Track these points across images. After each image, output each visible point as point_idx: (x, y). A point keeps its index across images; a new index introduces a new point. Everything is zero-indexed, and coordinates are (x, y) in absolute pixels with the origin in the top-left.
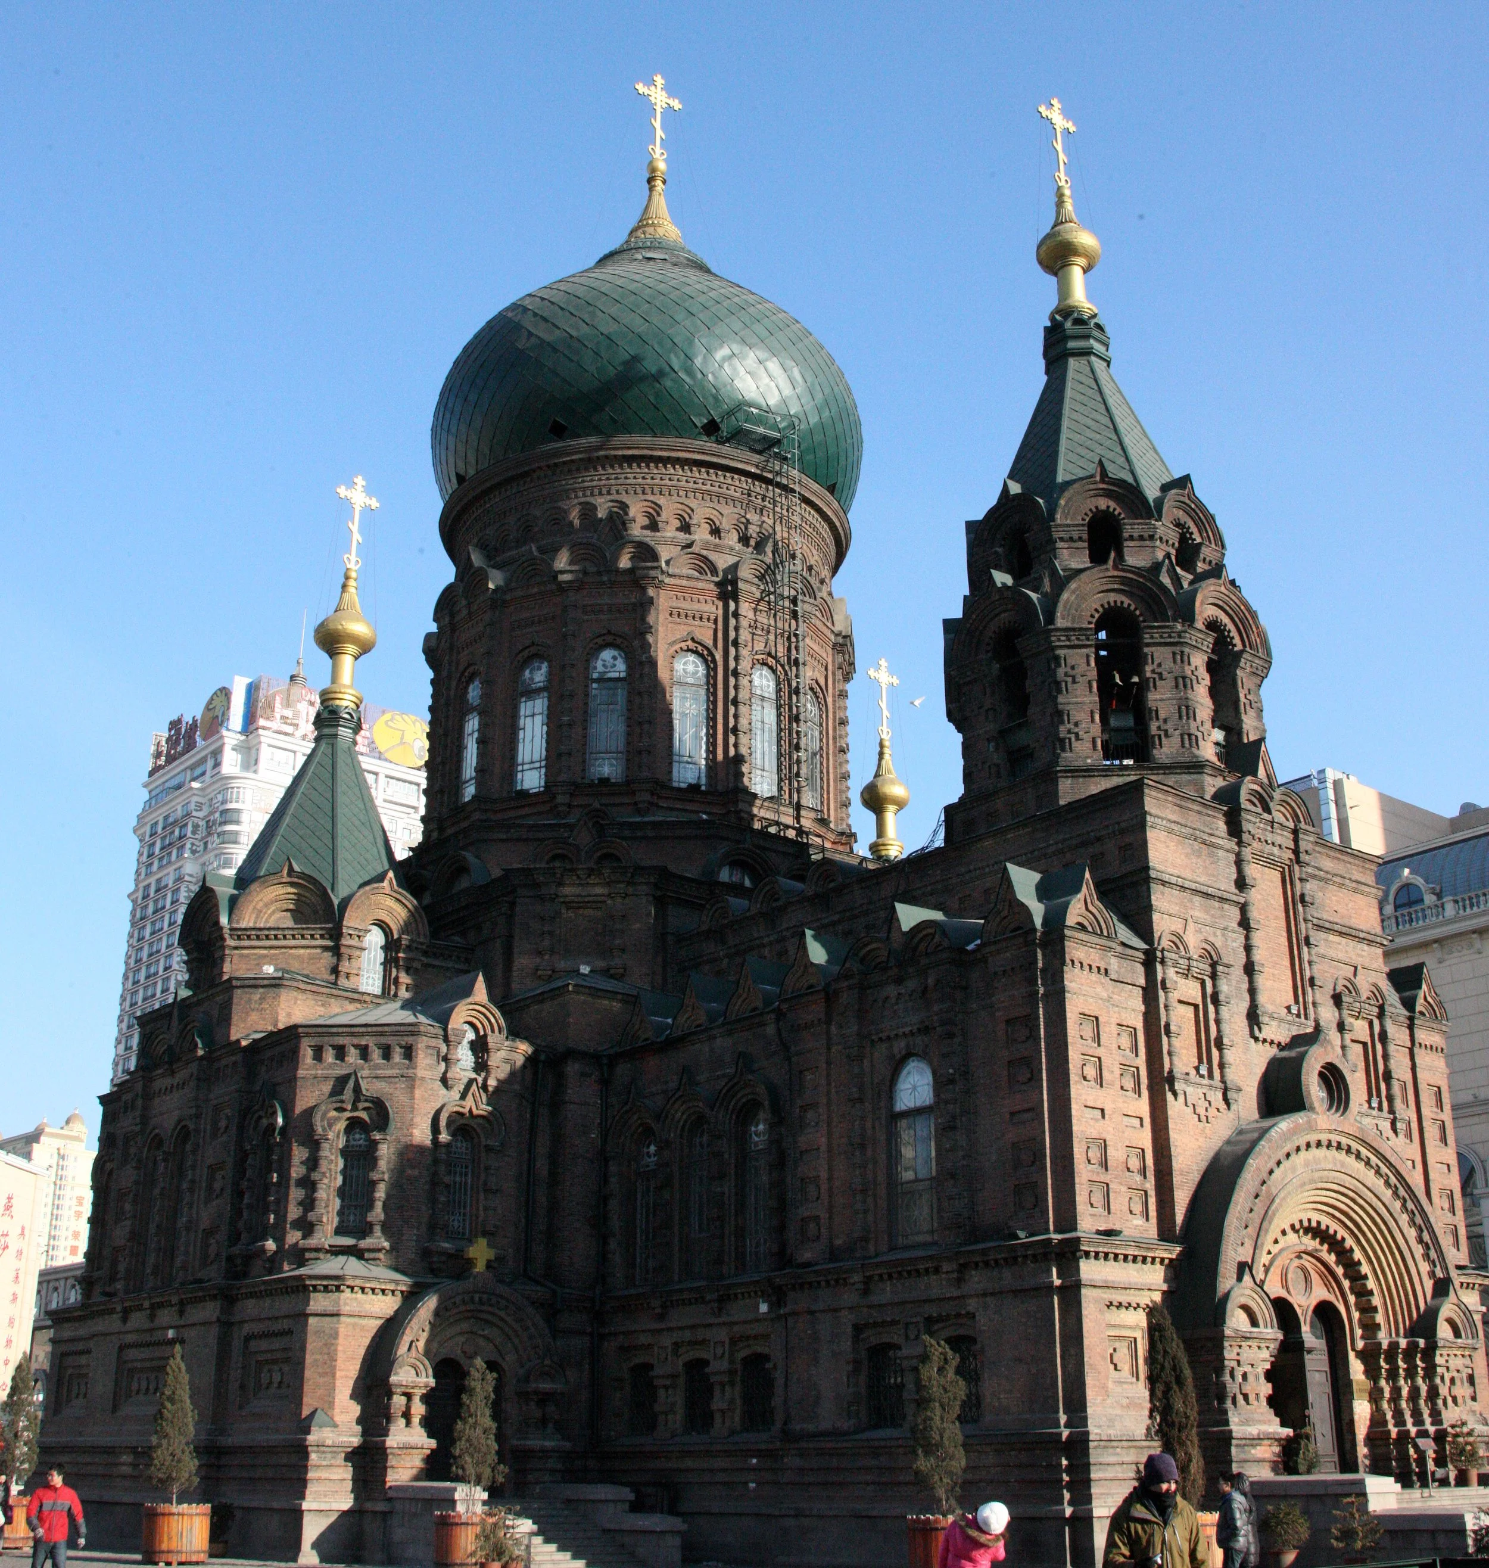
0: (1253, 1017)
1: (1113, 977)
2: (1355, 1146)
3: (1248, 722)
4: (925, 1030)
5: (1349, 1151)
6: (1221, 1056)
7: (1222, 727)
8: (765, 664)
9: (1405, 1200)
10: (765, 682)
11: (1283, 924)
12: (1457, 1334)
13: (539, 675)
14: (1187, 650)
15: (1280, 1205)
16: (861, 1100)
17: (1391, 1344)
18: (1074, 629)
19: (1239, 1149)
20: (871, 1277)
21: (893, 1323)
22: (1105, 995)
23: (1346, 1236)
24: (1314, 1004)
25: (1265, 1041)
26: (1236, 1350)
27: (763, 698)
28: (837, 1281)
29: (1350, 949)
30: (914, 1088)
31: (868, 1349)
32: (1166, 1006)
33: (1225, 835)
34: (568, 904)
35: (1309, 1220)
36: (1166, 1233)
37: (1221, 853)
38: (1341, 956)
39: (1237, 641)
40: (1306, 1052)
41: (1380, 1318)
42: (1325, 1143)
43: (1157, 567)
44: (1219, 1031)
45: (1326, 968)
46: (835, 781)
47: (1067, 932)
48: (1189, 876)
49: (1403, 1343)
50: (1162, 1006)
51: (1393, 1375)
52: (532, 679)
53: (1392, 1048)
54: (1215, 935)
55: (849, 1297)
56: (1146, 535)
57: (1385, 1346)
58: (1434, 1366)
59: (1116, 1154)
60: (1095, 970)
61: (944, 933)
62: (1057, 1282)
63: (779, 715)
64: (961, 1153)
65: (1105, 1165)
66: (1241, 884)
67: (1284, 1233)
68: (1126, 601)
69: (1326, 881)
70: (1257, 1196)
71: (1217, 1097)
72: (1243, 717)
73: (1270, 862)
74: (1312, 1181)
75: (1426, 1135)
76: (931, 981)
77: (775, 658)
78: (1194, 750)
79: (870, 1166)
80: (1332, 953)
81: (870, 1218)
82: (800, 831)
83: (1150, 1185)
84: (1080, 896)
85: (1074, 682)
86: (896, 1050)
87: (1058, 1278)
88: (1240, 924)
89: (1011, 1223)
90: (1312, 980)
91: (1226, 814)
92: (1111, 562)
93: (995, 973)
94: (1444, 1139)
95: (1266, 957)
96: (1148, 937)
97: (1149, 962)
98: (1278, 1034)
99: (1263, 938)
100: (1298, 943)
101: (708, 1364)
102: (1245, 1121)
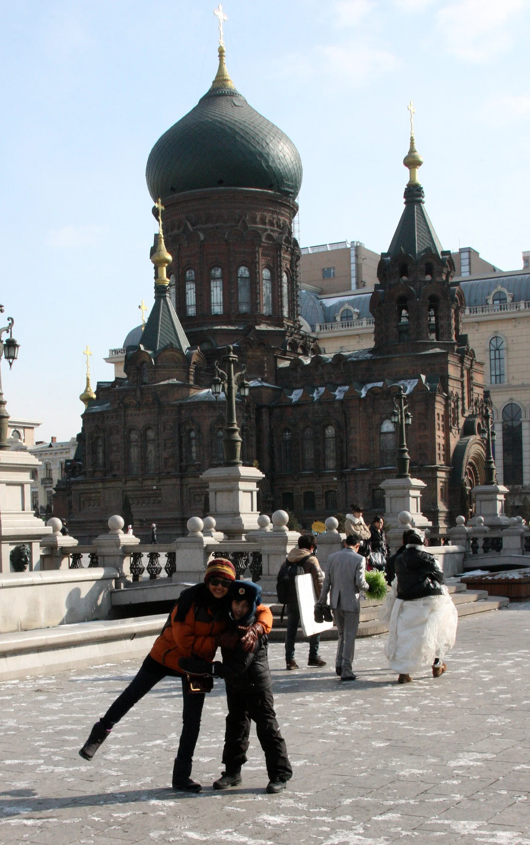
1: (441, 403)
6: (458, 422)
13: (218, 273)
16: (373, 429)
19: (462, 444)
20: (376, 473)
22: (440, 408)
25: (464, 417)
30: (387, 427)
31: (372, 490)
32: (450, 410)
33: (460, 363)
36: (448, 464)
37: (459, 368)
40: (475, 420)
44: (458, 415)
52: (215, 274)
54: (458, 391)
55: (368, 477)
59: (441, 447)
65: (439, 449)
66: (462, 376)
70: (467, 456)
71: (457, 432)
73: (466, 369)
78: (452, 338)
79: (375, 445)
81: (375, 458)
86: (382, 417)
88: (461, 387)
89: (418, 462)
91: (460, 357)
93: (416, 401)
95: (466, 395)
96: (447, 392)
97: (447, 399)
98: (467, 414)
99: (466, 390)
100: (470, 390)
101: (314, 493)
102: (461, 437)
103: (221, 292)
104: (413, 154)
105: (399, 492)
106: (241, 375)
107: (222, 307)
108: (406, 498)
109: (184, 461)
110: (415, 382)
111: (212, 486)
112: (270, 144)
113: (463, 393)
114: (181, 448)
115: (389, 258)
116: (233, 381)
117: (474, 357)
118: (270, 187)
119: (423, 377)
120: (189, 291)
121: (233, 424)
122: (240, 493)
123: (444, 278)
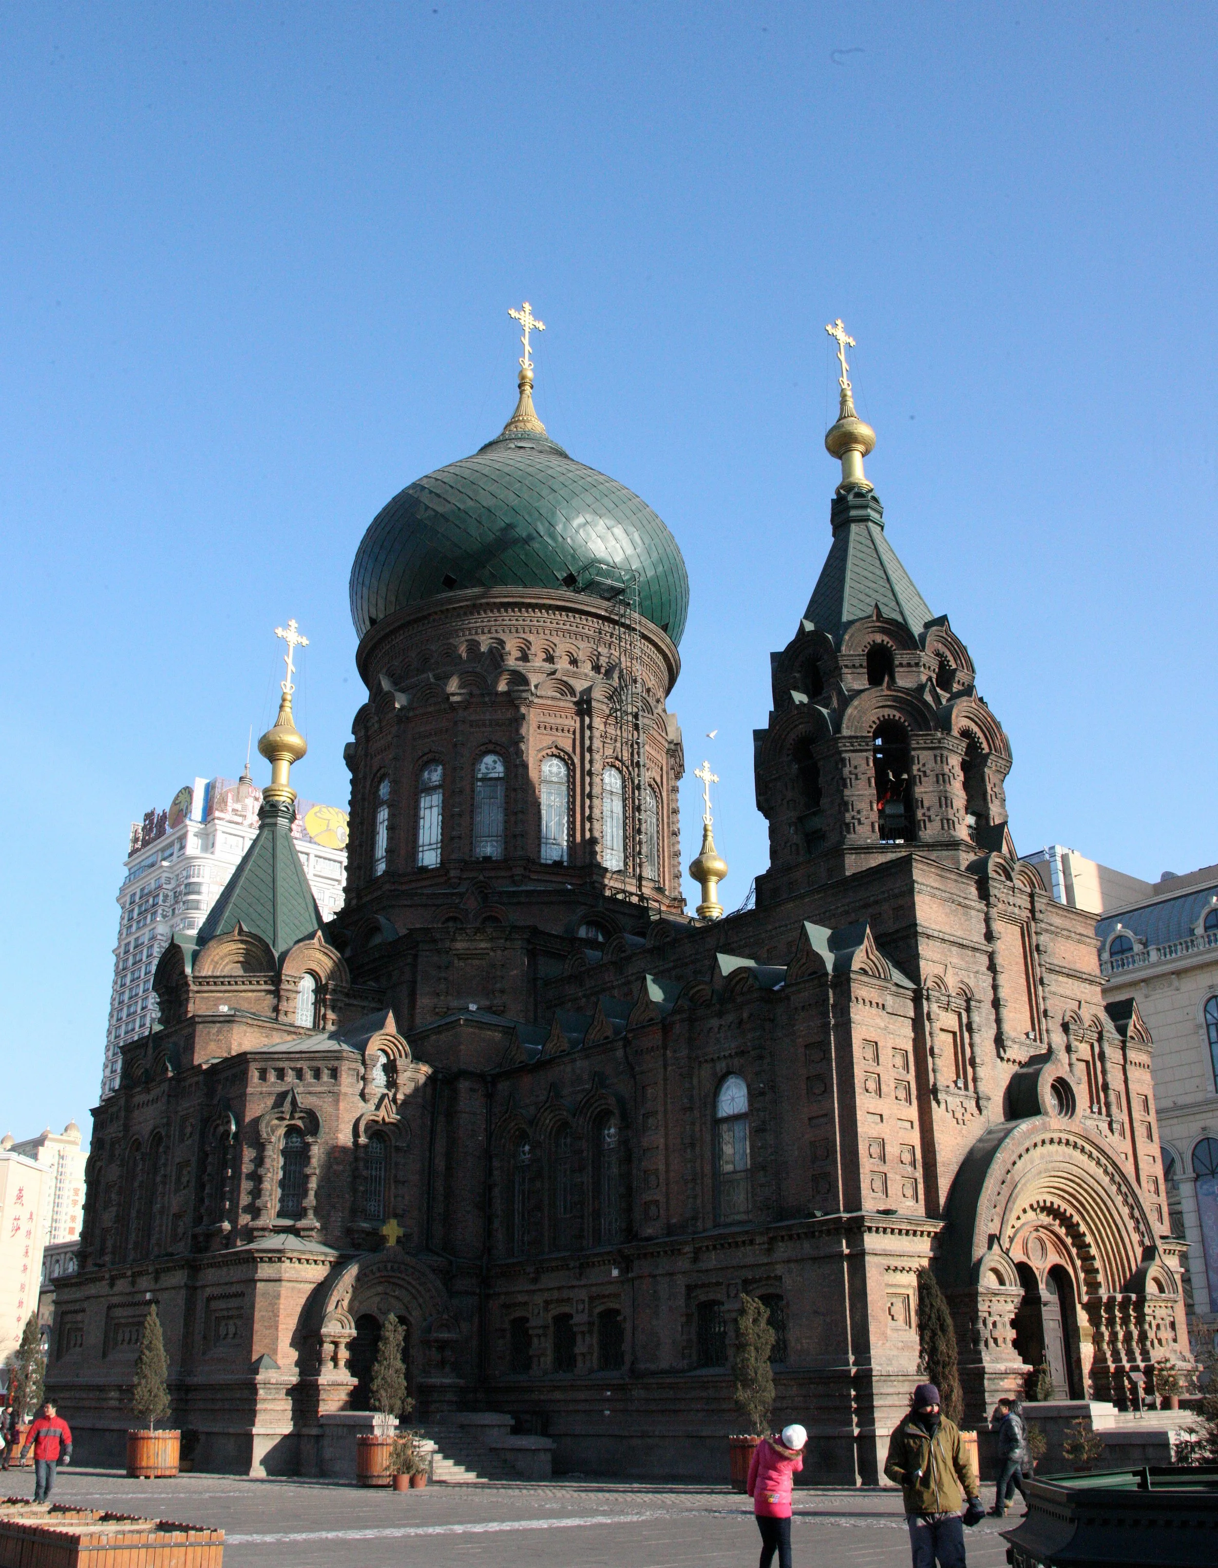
0: (999, 1042)
1: (890, 1011)
2: (1080, 1142)
3: (994, 809)
4: (742, 1053)
5: (1075, 1146)
6: (974, 1073)
7: (973, 814)
8: (613, 766)
9: (1120, 1185)
10: (613, 780)
11: (1023, 968)
12: (1161, 1290)
13: (435, 776)
14: (945, 753)
15: (1022, 1189)
16: (691, 1109)
17: (1109, 1298)
18: (857, 737)
19: (988, 1146)
20: (700, 1248)
21: (718, 1284)
22: (882, 1025)
23: (1074, 1213)
24: (1047, 1031)
25: (1008, 1060)
26: (987, 1303)
27: (612, 793)
28: (672, 1251)
29: (1075, 987)
30: (733, 1099)
31: (698, 1305)
32: (931, 1034)
33: (976, 898)
34: (459, 957)
35: (1045, 1201)
36: (932, 1212)
37: (973, 913)
38: (1068, 993)
39: (985, 745)
40: (1041, 1069)
41: (1100, 1278)
42: (1056, 1140)
43: (921, 688)
44: (972, 1052)
45: (1057, 1003)
46: (669, 858)
47: (852, 976)
48: (948, 930)
49: (1119, 1297)
50: (927, 1033)
51: (1111, 1322)
52: (430, 779)
53: (1108, 1065)
54: (969, 977)
55: (683, 1263)
56: (913, 662)
57: (1105, 1300)
58: (1144, 1315)
59: (892, 1150)
60: (874, 1005)
61: (756, 977)
62: (846, 1251)
63: (624, 806)
64: (770, 1150)
65: (883, 1158)
66: (989, 936)
67: (1025, 1211)
68: (898, 715)
69: (1056, 934)
70: (1003, 1182)
71: (971, 1105)
72: (990, 805)
73: (1012, 920)
74: (1046, 1170)
75: (1136, 1133)
76: (745, 1015)
77: (621, 761)
78: (952, 832)
79: (699, 1161)
80: (1061, 991)
81: (699, 1201)
82: (642, 897)
83: (919, 1174)
84: (863, 947)
85: (857, 779)
86: (718, 1069)
87: (847, 1247)
88: (989, 969)
89: (810, 1206)
90: (1045, 1012)
91: (977, 882)
92: (885, 684)
93: (796, 1009)
94: (1150, 1137)
96: (914, 976)
97: (915, 999)
98: (1019, 1054)
99: (1006, 979)
101: (571, 1318)
102: (994, 1124)
103: (440, 818)
107: (439, 851)
119: (818, 931)
120: (381, 827)
123: (924, 677)
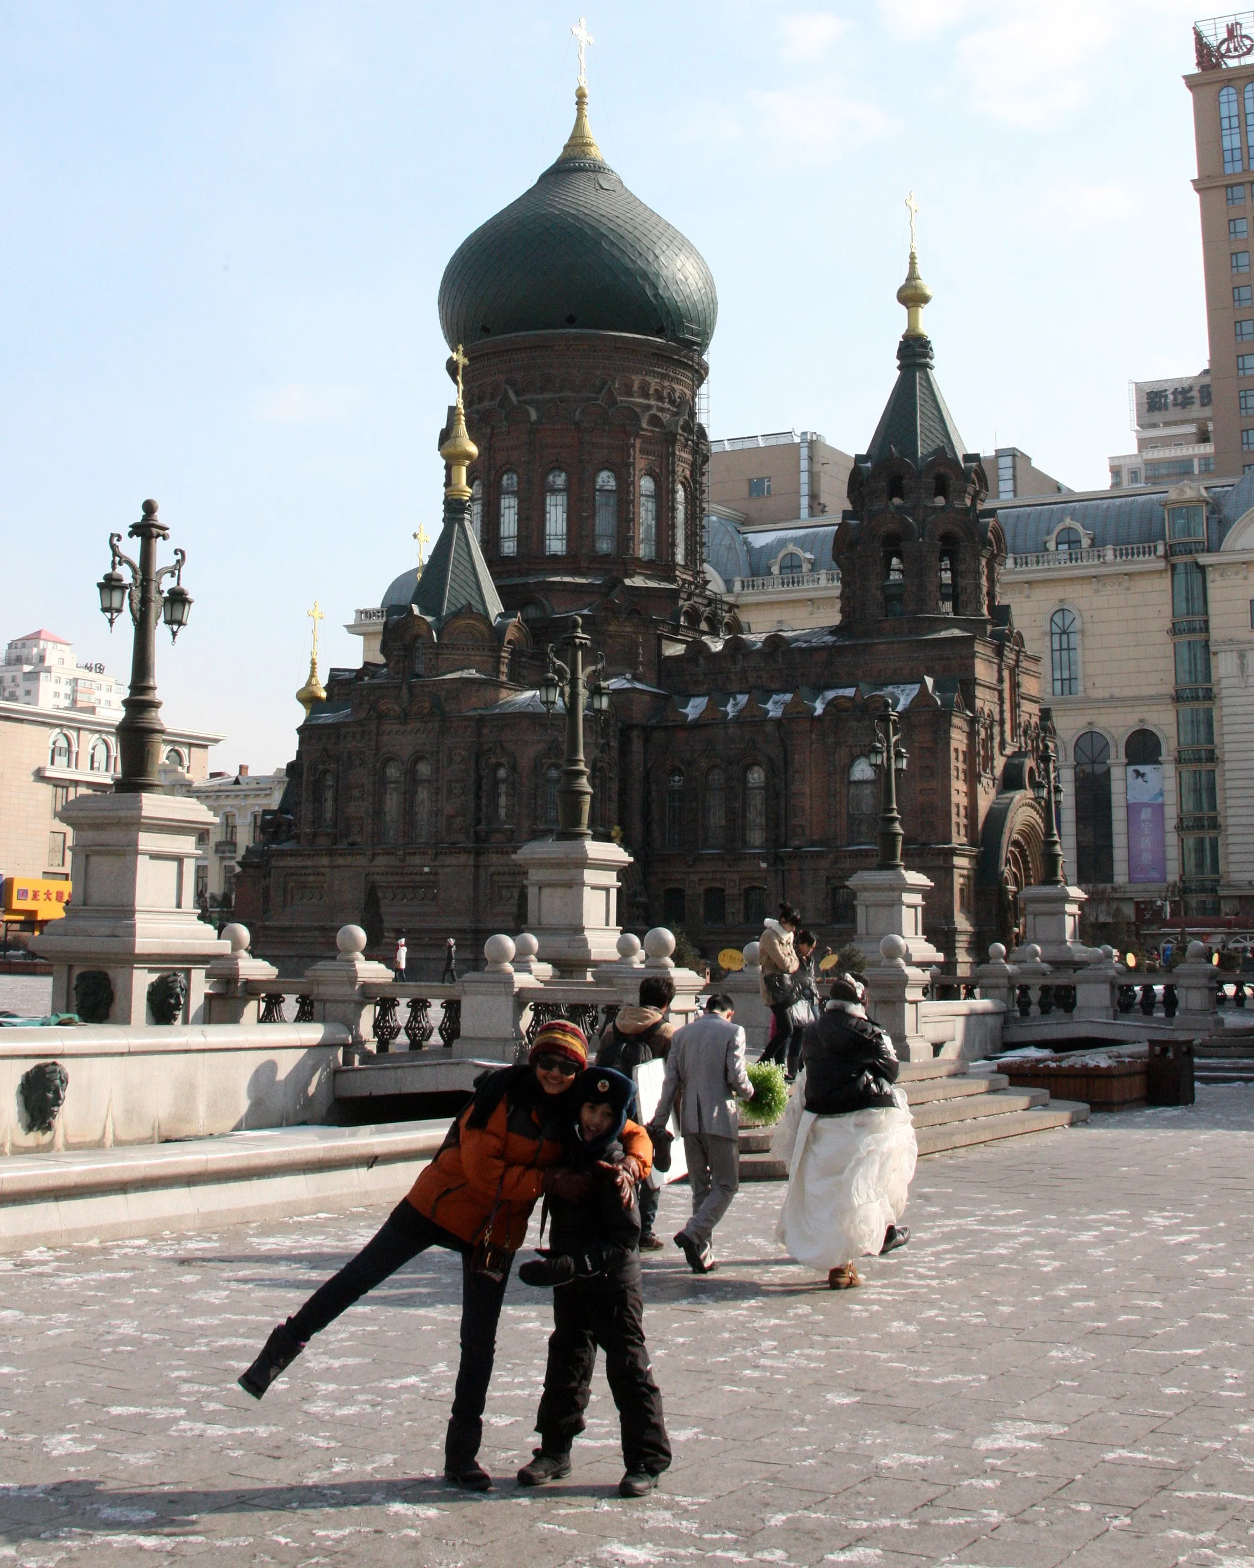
1: (963, 729)
6: (992, 763)
11: (1011, 697)
13: (560, 480)
14: (980, 558)
16: (833, 773)
18: (931, 543)
19: (999, 805)
22: (960, 738)
25: (1005, 755)
30: (862, 770)
31: (833, 888)
32: (978, 742)
33: (997, 656)
34: (610, 636)
35: (1015, 838)
36: (973, 843)
37: (996, 667)
40: (1024, 761)
44: (991, 751)
48: (986, 679)
52: (554, 482)
54: (992, 707)
66: (1000, 680)
71: (990, 782)
86: (853, 753)
91: (997, 647)
95: (1007, 715)
96: (973, 710)
97: (972, 722)
98: (1008, 751)
99: (1007, 706)
100: (1015, 706)
101: (723, 891)
102: (998, 793)
103: (565, 515)
104: (913, 283)
105: (884, 896)
106: (594, 671)
107: (564, 542)
108: (896, 908)
109: (484, 822)
110: (914, 690)
111: (535, 875)
112: (662, 258)
113: (1002, 712)
114: (478, 797)
115: (869, 465)
116: (580, 683)
117: (1023, 646)
118: (659, 332)
119: (929, 681)
120: (507, 511)
121: (576, 762)
122: (586, 890)
123: (968, 502)
